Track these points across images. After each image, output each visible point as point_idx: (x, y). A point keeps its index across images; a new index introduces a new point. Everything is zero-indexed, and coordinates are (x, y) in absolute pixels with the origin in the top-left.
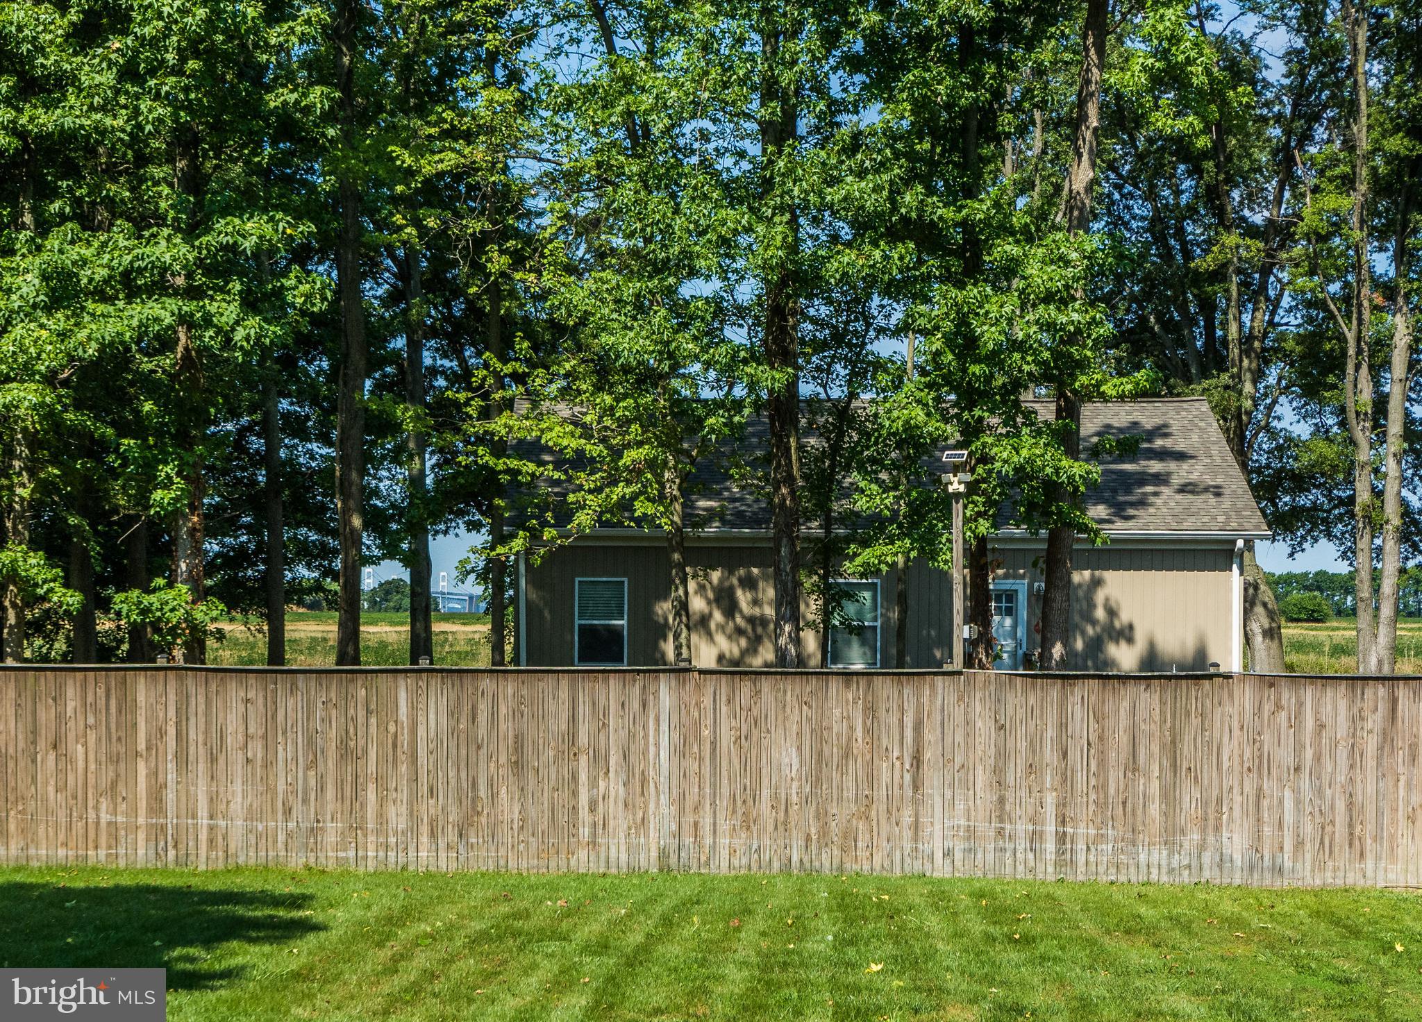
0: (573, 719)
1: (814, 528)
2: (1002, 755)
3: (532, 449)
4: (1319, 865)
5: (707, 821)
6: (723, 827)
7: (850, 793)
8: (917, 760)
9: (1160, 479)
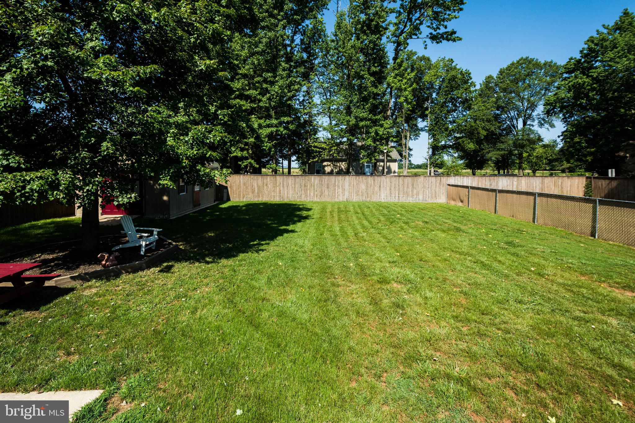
4: (431, 200)
6: (355, 195)
7: (371, 191)
8: (380, 187)
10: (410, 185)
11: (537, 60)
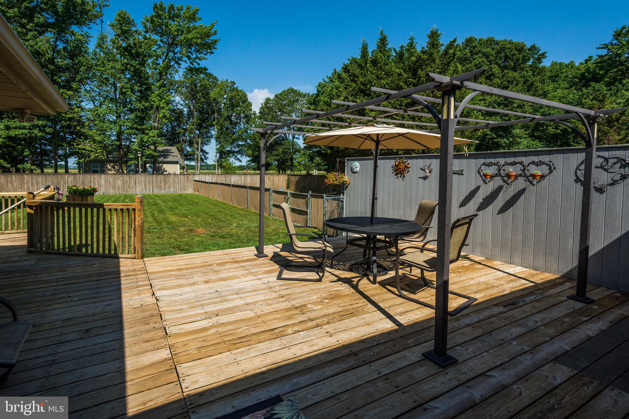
0: (91, 179)
1: (125, 159)
2: (145, 182)
3: (84, 149)
4: (181, 192)
5: (109, 189)
6: (111, 190)
7: (127, 186)
8: (135, 183)
9: (170, 155)
10: (162, 181)
11: (300, 91)
